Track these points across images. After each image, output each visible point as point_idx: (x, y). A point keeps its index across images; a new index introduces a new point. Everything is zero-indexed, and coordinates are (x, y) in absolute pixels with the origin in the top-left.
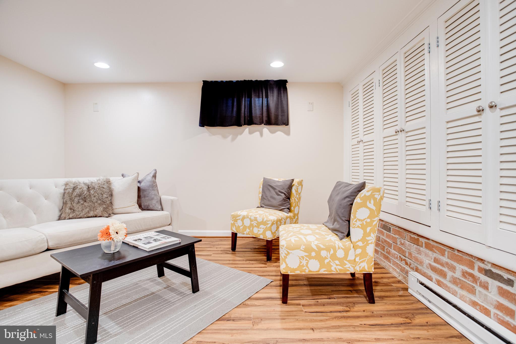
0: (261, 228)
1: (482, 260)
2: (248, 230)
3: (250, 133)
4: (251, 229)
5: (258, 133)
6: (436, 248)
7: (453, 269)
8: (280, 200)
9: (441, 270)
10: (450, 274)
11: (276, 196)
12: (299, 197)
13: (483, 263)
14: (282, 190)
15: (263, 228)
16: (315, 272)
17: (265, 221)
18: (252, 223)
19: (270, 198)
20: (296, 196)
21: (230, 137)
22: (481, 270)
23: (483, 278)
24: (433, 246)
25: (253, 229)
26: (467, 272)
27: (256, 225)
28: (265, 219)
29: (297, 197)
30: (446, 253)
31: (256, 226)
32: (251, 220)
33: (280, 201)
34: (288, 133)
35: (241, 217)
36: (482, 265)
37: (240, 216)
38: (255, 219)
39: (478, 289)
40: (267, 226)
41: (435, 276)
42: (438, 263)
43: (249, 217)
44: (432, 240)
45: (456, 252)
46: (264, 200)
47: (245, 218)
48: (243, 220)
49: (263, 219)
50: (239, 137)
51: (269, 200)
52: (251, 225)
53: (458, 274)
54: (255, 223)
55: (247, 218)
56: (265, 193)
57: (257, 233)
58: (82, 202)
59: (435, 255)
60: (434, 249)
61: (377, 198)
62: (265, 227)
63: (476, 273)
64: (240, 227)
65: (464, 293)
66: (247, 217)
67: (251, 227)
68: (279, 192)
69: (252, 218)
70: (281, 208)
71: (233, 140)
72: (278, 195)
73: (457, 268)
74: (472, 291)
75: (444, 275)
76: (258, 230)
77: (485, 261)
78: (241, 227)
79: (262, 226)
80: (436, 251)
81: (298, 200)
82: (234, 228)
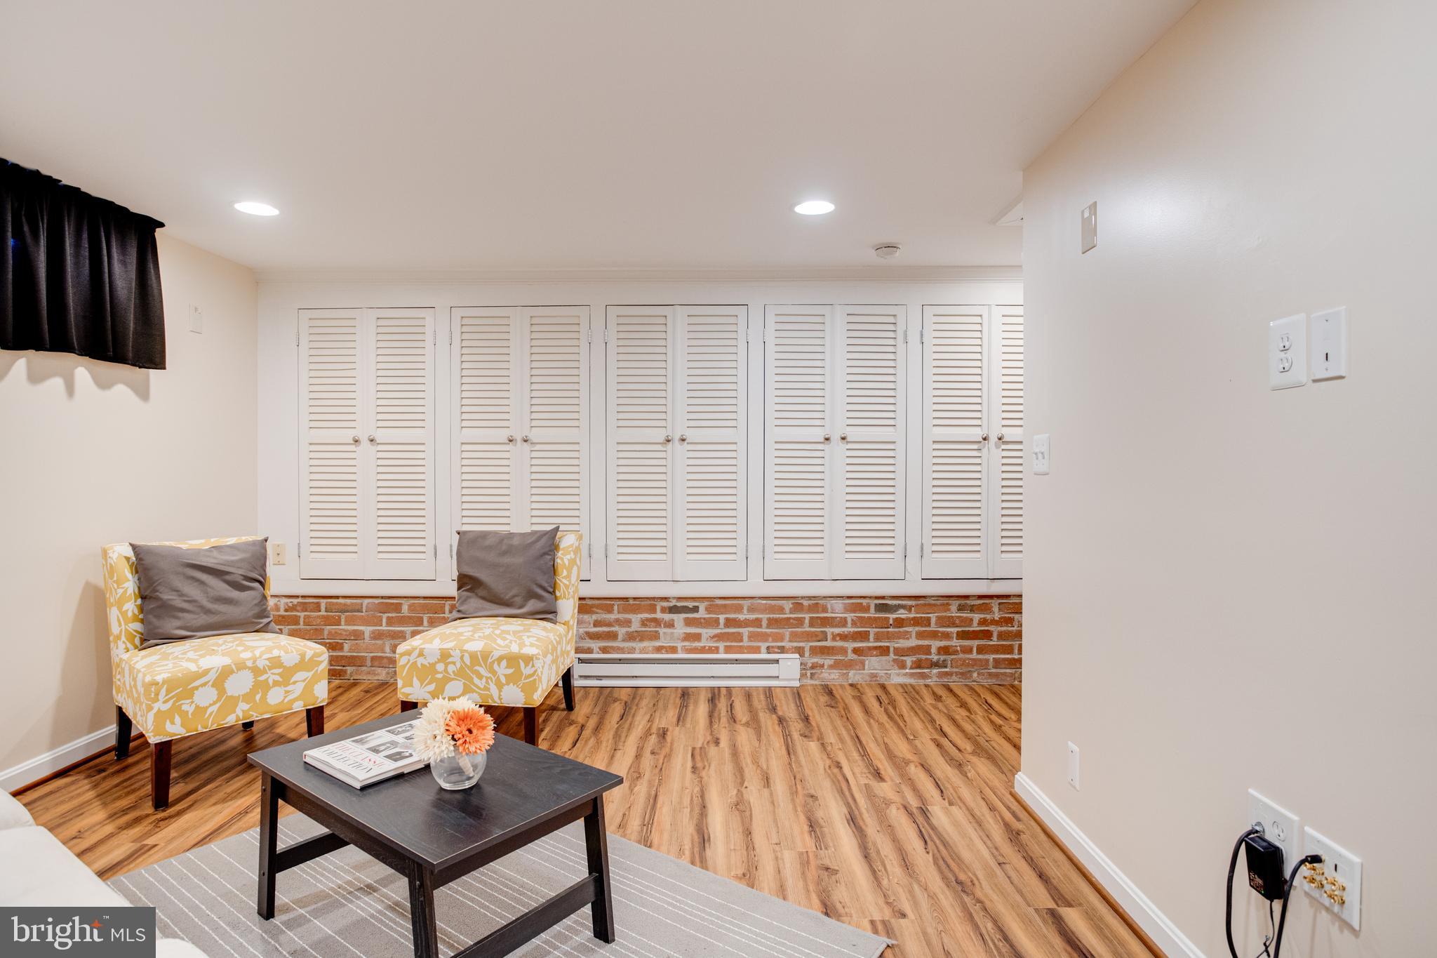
0: (294, 683)
1: (666, 599)
2: (242, 707)
4: (258, 697)
5: (56, 383)
6: (598, 606)
7: (628, 623)
9: (609, 632)
10: (621, 631)
11: (235, 594)
13: (668, 601)
15: (304, 680)
17: (311, 659)
18: (263, 678)
22: (663, 610)
23: (667, 617)
24: (592, 606)
25: (266, 695)
26: (647, 620)
27: (278, 678)
28: (307, 654)
30: (616, 607)
32: (256, 671)
35: (212, 676)
36: (665, 604)
37: (206, 672)
38: (270, 663)
39: (662, 631)
40: (317, 670)
41: (595, 645)
42: (601, 626)
43: (249, 664)
44: (591, 598)
45: (631, 602)
46: (180, 615)
47: (232, 672)
48: (219, 682)
49: (303, 656)
51: (208, 612)
52: (259, 687)
53: (635, 626)
54: (272, 677)
55: (239, 669)
56: (177, 591)
57: (282, 702)
59: (594, 617)
60: (594, 609)
62: (311, 673)
63: (659, 615)
64: (207, 708)
65: (645, 644)
66: (241, 666)
67: (258, 693)
69: (260, 664)
73: (633, 620)
74: (655, 636)
75: (613, 636)
76: (287, 692)
77: (669, 598)
78: (215, 708)
79: (300, 676)
80: (598, 611)
82: (173, 723)
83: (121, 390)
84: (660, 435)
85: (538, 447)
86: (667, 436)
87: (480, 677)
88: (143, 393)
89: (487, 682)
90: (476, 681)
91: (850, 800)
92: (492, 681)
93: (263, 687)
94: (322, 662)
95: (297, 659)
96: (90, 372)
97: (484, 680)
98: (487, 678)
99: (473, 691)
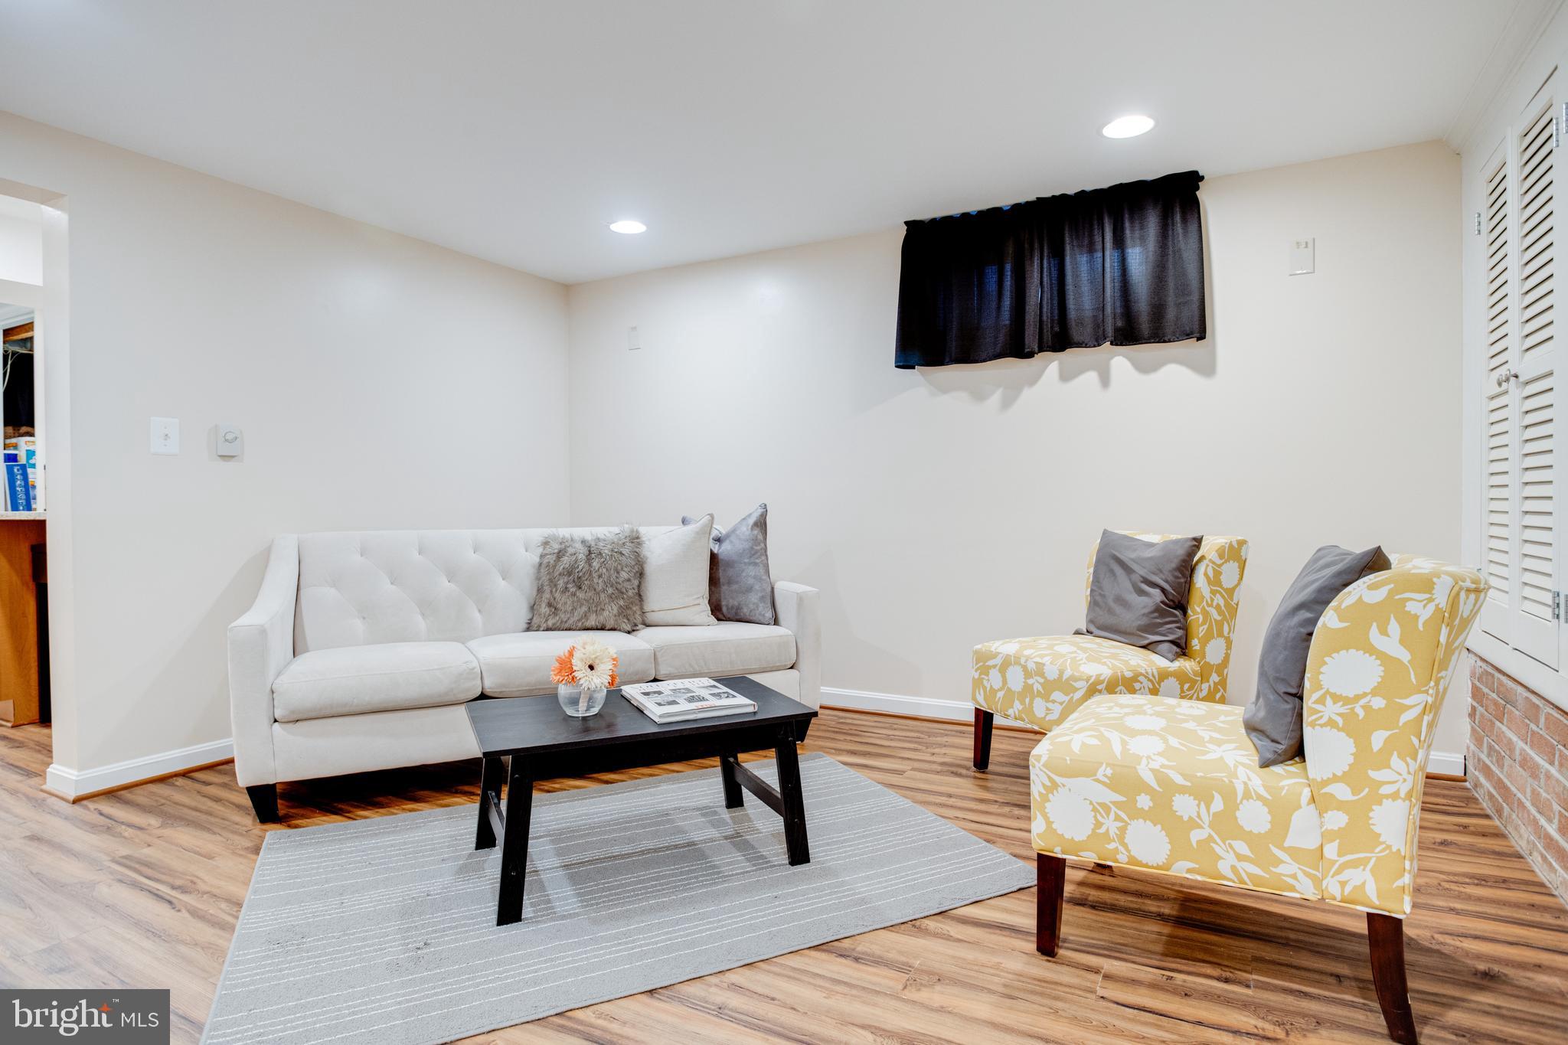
0: (1054, 702)
2: (1018, 706)
3: (1065, 377)
4: (1027, 700)
5: (1091, 377)
8: (1146, 611)
11: (1132, 597)
12: (1227, 604)
14: (1154, 574)
15: (1061, 704)
16: (1152, 867)
17: (1067, 680)
18: (1030, 681)
19: (1112, 604)
20: (1212, 600)
21: (996, 398)
25: (1033, 703)
27: (1040, 689)
28: (1066, 672)
29: (1214, 604)
31: (1039, 694)
32: (1028, 674)
33: (1144, 615)
34: (1207, 369)
35: (998, 661)
37: (996, 655)
38: (1036, 668)
40: (1072, 697)
43: (1022, 661)
47: (1011, 664)
48: (1004, 668)
49: (1061, 672)
50: (1027, 394)
52: (1028, 689)
54: (1036, 683)
55: (1015, 664)
57: (1045, 717)
58: (574, 590)
61: (1417, 617)
62: (1067, 698)
64: (996, 691)
66: (1017, 661)
67: (1026, 697)
68: (1142, 582)
69: (1031, 666)
70: (1148, 639)
71: (1007, 403)
72: (1141, 593)
76: (1048, 709)
78: (1000, 694)
79: (1057, 696)
81: (1220, 612)
95: (1055, 676)
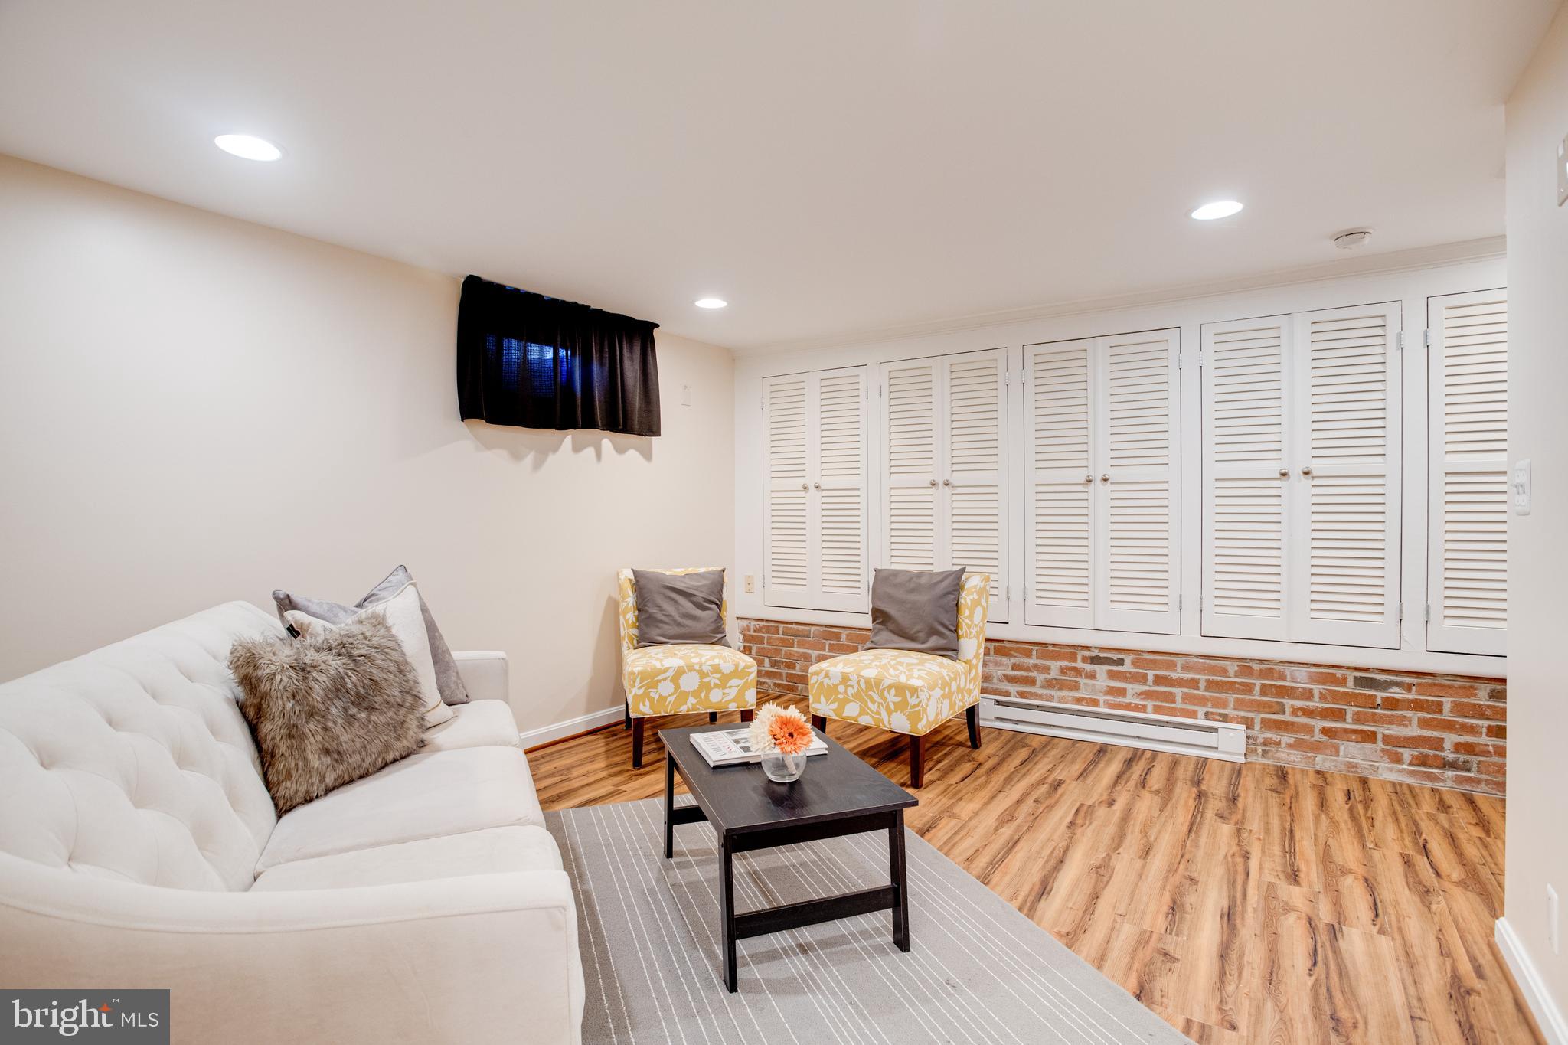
0: (730, 687)
1: (1087, 648)
2: (691, 701)
3: (577, 449)
4: (703, 695)
5: (590, 451)
6: (1017, 650)
7: (1046, 669)
8: (711, 620)
9: (1027, 677)
10: (1040, 678)
11: (698, 612)
13: (1090, 651)
15: (737, 687)
17: (743, 669)
18: (707, 680)
21: (530, 458)
22: (1085, 660)
23: (1089, 667)
24: (1011, 649)
25: (709, 694)
26: (1068, 668)
27: (717, 682)
28: (741, 664)
30: (1034, 652)
31: (716, 686)
32: (702, 674)
33: (712, 622)
35: (670, 674)
36: (1087, 654)
37: (667, 670)
38: (712, 669)
39: (1083, 681)
40: (748, 679)
41: (1014, 689)
42: (1019, 670)
43: (697, 667)
44: (1009, 641)
45: (1050, 648)
46: (661, 625)
47: (684, 672)
48: (676, 679)
49: (736, 666)
50: (552, 458)
51: (679, 625)
53: (1054, 674)
54: (713, 680)
55: (689, 671)
56: (659, 607)
57: (721, 701)
59: (1013, 660)
60: (1012, 653)
62: (743, 681)
63: (1079, 664)
64: (666, 698)
65: (1065, 693)
66: (691, 668)
67: (703, 691)
68: (704, 602)
69: (705, 668)
71: (538, 465)
72: (704, 608)
73: (1052, 667)
74: (1076, 687)
75: (1032, 682)
76: (724, 694)
77: (1091, 647)
78: (672, 698)
79: (735, 682)
80: (1016, 654)
82: (644, 705)
83: (632, 454)
84: (1081, 475)
85: (959, 490)
86: (1088, 476)
87: (873, 701)
88: (647, 455)
89: (879, 707)
90: (870, 704)
91: (1239, 895)
92: (882, 706)
93: (705, 687)
94: (752, 672)
95: (732, 668)
96: (611, 441)
97: (876, 705)
98: (879, 703)
99: (868, 714)
